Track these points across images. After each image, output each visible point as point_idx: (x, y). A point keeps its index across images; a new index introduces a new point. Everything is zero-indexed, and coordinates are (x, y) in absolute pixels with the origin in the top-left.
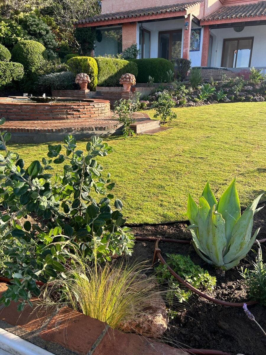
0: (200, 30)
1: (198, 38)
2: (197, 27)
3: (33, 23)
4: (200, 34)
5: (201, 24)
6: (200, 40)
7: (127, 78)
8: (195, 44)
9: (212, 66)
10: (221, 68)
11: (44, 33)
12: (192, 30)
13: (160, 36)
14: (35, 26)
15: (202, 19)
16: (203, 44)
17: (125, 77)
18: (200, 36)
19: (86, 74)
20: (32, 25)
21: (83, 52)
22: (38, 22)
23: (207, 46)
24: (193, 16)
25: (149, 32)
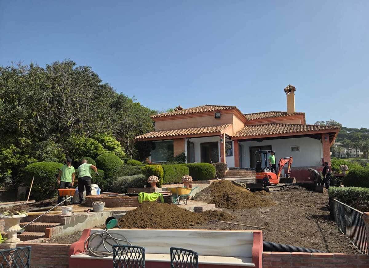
0: (231, 142)
1: (230, 147)
2: (229, 140)
3: (109, 140)
4: (232, 145)
5: (232, 139)
6: (232, 149)
7: (187, 179)
8: (229, 152)
9: (243, 168)
10: (250, 168)
11: (116, 147)
12: (226, 142)
13: (202, 145)
14: (110, 142)
15: (232, 136)
16: (235, 152)
17: (186, 178)
18: (232, 146)
19: (156, 177)
20: (107, 142)
21: (140, 158)
22: (112, 140)
23: (238, 153)
24: (225, 134)
25: (193, 144)
